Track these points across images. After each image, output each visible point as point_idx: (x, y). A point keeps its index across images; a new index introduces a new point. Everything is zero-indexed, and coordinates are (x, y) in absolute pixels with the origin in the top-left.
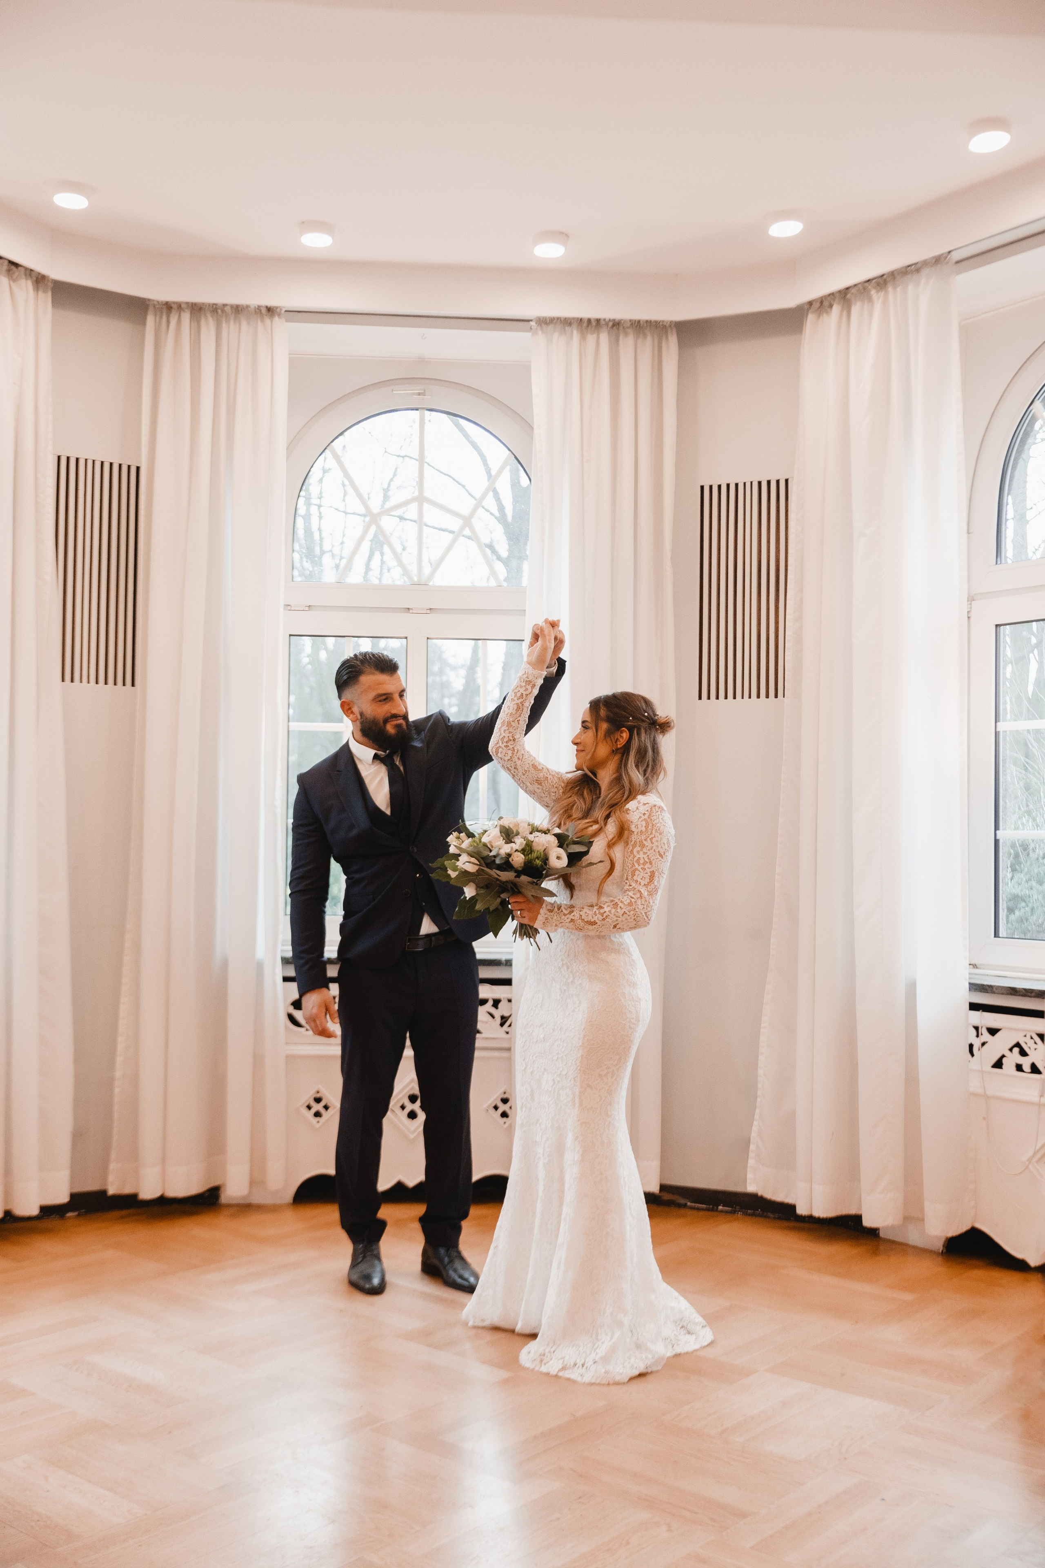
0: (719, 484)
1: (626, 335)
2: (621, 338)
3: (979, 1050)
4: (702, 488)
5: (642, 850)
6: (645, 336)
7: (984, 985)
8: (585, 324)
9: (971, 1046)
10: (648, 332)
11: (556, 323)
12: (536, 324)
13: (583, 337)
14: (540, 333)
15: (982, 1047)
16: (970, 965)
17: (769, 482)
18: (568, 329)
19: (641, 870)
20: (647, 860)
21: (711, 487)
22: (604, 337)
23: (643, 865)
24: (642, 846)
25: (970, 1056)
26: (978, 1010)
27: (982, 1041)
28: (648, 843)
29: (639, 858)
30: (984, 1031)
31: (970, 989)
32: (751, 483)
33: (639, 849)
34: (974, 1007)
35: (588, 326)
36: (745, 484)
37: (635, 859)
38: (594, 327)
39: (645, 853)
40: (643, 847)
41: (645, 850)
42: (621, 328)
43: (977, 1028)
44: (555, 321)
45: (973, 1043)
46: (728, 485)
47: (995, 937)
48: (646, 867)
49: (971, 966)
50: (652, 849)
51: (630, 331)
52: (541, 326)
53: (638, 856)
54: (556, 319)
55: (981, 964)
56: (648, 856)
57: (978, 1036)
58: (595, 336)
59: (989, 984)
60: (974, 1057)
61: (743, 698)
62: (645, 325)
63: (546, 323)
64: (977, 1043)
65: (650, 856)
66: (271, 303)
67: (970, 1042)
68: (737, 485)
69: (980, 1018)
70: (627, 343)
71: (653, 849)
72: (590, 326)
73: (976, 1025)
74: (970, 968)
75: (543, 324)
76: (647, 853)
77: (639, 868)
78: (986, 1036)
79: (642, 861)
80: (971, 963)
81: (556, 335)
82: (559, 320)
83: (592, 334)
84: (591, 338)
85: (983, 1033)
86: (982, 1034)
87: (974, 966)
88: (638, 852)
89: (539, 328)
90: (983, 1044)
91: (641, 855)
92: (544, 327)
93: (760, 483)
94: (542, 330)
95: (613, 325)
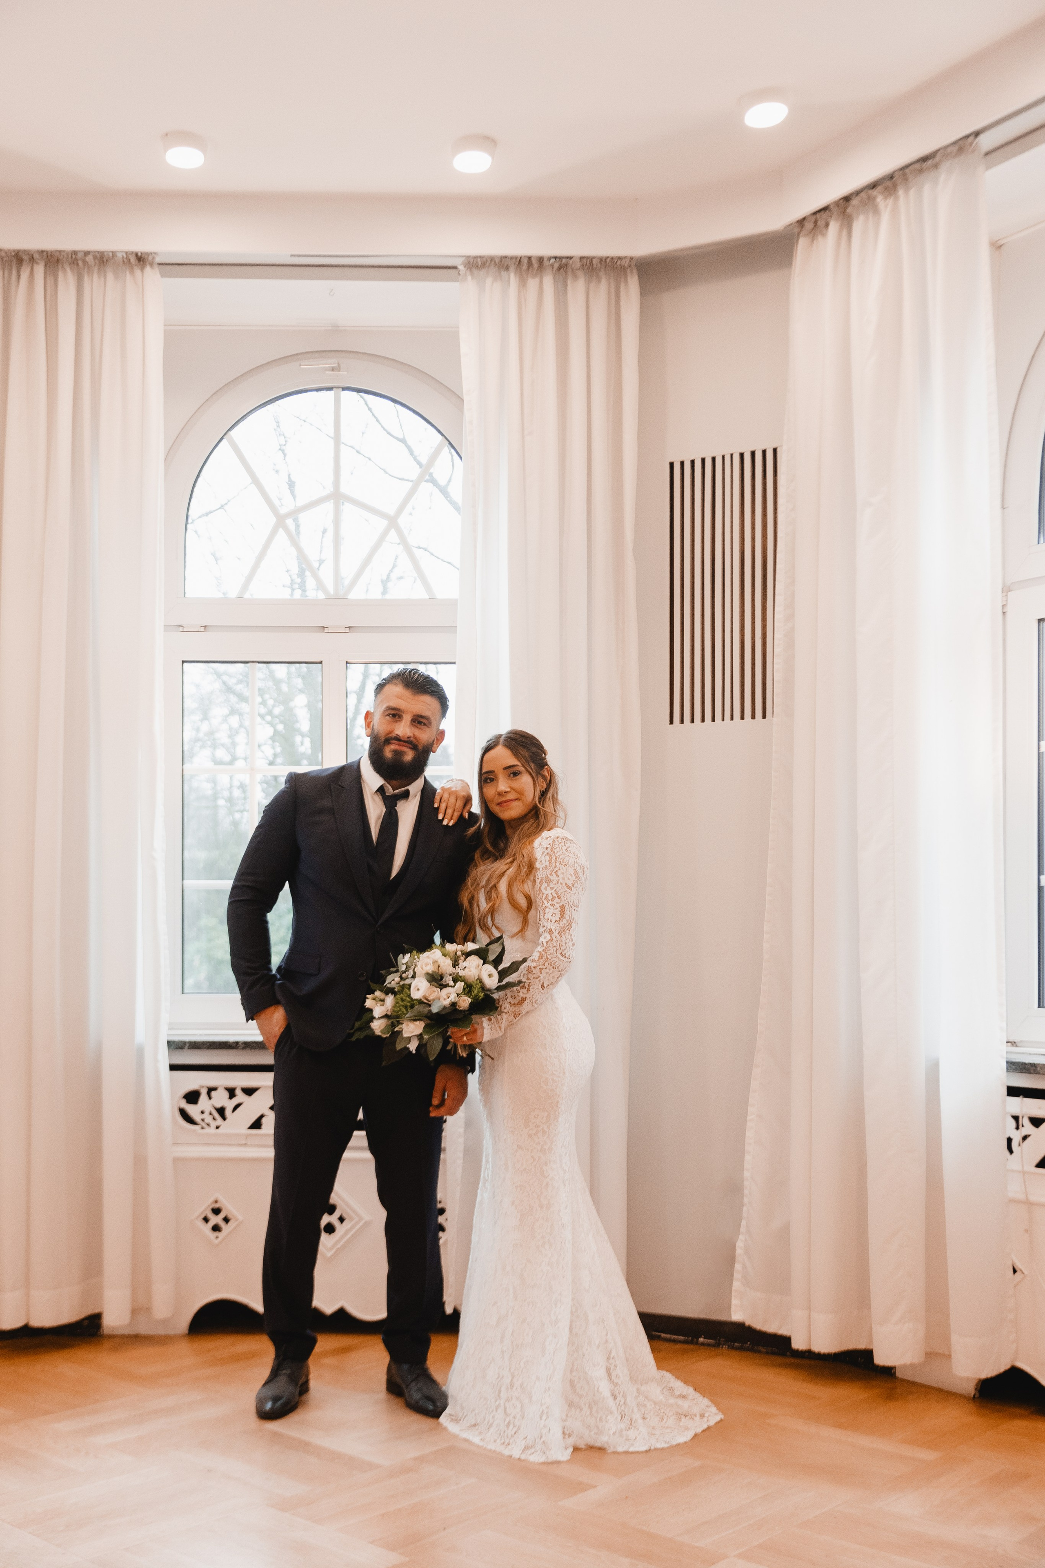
0: (692, 459)
1: (575, 277)
2: (569, 282)
3: (1019, 1145)
4: (672, 465)
5: (548, 886)
6: (599, 281)
7: (1025, 1064)
8: (525, 267)
9: (1009, 1140)
10: (602, 274)
11: (489, 266)
12: (465, 267)
13: (523, 283)
14: (469, 278)
15: (1023, 1142)
16: (1008, 1042)
17: (753, 454)
18: (504, 274)
19: (550, 907)
20: (555, 895)
21: (682, 463)
22: (548, 281)
23: (552, 900)
24: (549, 881)
25: (1007, 1153)
26: (1018, 1096)
27: (1024, 1134)
28: (553, 877)
29: (547, 894)
30: (1026, 1122)
31: (1007, 1069)
32: (732, 455)
33: (546, 885)
34: (1013, 1091)
35: (528, 269)
36: (723, 457)
37: (544, 897)
38: (536, 270)
39: (552, 888)
40: (550, 883)
41: (551, 885)
42: (569, 271)
43: (1016, 1118)
44: (488, 263)
45: (1012, 1137)
46: (703, 460)
47: (1038, 1007)
48: (555, 902)
49: (1009, 1044)
50: (558, 882)
51: (580, 274)
52: (471, 269)
53: (546, 893)
54: (489, 261)
55: (1021, 1041)
56: (555, 890)
57: (1017, 1128)
58: (537, 280)
59: (1032, 1062)
60: (1013, 1154)
61: (723, 720)
62: (599, 266)
63: (477, 266)
64: (1016, 1136)
65: (557, 890)
66: (140, 247)
67: (1008, 1136)
68: (714, 459)
69: (1019, 1105)
70: (577, 288)
71: (560, 883)
72: (530, 270)
73: (1015, 1114)
74: (1007, 1046)
75: (473, 269)
76: (554, 887)
77: (548, 905)
78: (1028, 1128)
79: (550, 897)
80: (1009, 1040)
81: (489, 280)
82: (493, 262)
83: (534, 277)
84: (532, 283)
85: (1024, 1124)
86: (1023, 1126)
87: (1013, 1043)
88: (546, 888)
89: (468, 273)
90: (1025, 1138)
91: (549, 891)
92: (475, 271)
93: (742, 455)
94: (472, 274)
95: (560, 268)
